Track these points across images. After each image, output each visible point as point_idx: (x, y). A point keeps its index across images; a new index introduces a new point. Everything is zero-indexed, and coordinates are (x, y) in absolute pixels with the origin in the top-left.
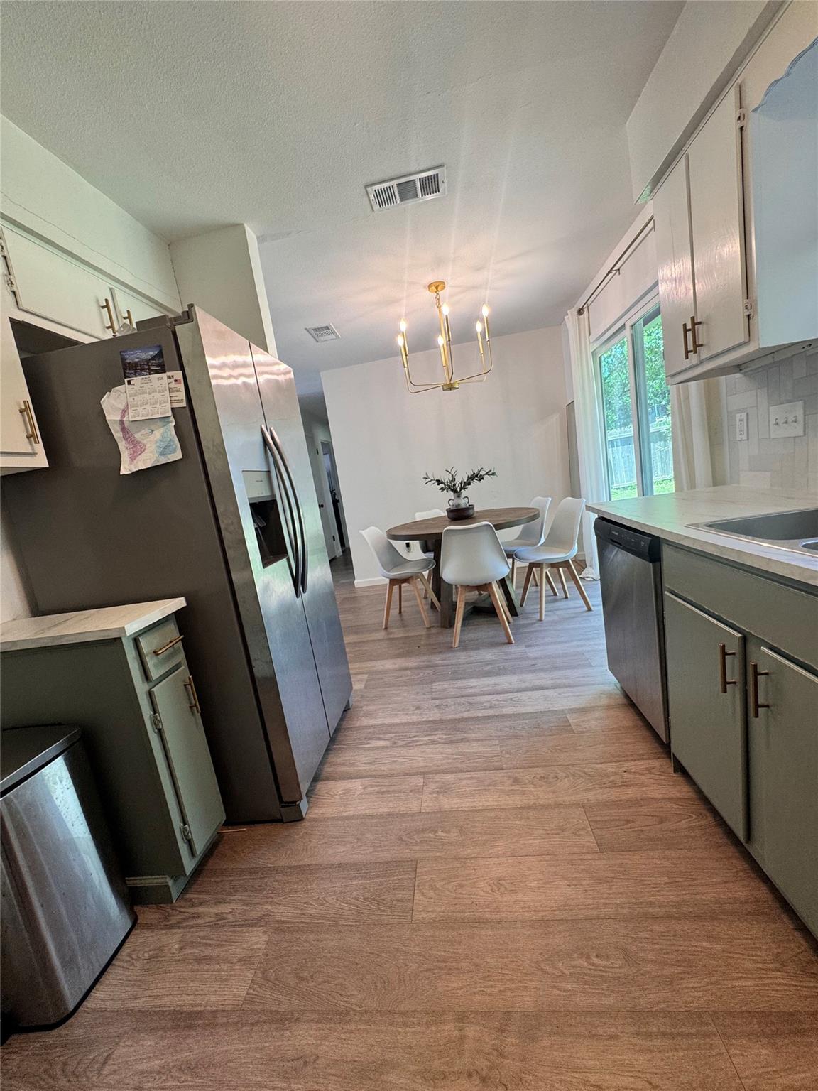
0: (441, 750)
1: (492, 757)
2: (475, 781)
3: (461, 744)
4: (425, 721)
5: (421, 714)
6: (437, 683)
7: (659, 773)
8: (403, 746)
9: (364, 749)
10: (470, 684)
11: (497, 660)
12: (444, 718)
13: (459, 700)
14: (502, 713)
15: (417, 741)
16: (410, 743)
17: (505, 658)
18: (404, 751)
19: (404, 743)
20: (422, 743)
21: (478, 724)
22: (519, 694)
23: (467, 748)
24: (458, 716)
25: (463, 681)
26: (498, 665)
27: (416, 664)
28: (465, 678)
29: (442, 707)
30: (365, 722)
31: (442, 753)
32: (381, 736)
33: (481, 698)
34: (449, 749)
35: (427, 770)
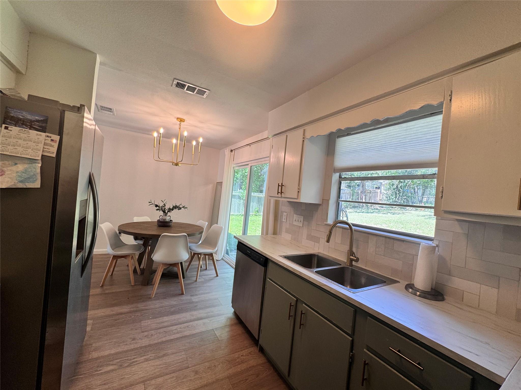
0: (153, 364)
1: (183, 362)
2: (175, 378)
3: (165, 357)
4: (140, 347)
5: (136, 343)
6: (145, 321)
7: (254, 354)
8: (127, 367)
9: (98, 375)
10: (164, 320)
11: (177, 305)
12: (152, 343)
13: (159, 331)
14: (184, 335)
15: (136, 361)
16: (132, 363)
17: (181, 303)
18: (128, 370)
19: (127, 364)
20: (139, 362)
21: (172, 344)
22: (191, 323)
23: (167, 360)
24: (160, 341)
25: (161, 318)
26: (178, 307)
27: (128, 310)
28: (161, 317)
29: (149, 336)
30: (95, 355)
31: (153, 366)
32: (111, 363)
33: (171, 327)
34: (158, 362)
35: (145, 378)
